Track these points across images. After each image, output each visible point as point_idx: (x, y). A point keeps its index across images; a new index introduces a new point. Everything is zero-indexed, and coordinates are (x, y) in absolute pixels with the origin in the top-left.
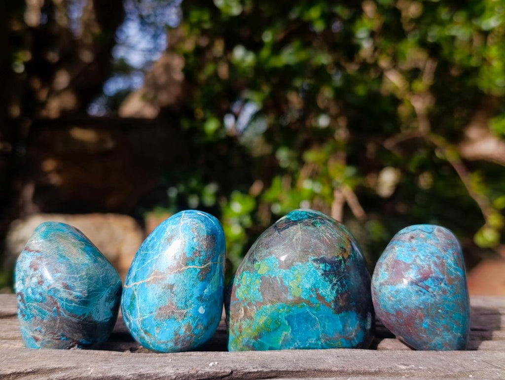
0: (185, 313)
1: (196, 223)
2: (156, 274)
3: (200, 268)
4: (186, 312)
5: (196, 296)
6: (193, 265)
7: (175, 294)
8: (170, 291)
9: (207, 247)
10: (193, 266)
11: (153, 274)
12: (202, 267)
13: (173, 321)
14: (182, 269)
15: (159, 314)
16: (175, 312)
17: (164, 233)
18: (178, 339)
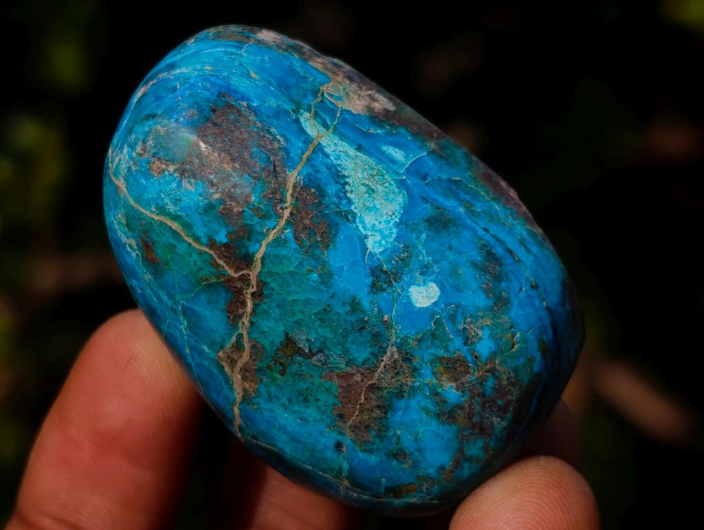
0: (396, 356)
1: (144, 142)
2: (233, 362)
3: (283, 223)
4: (395, 349)
5: (366, 291)
6: (260, 241)
7: (320, 351)
8: (300, 359)
9: (233, 160)
10: (264, 244)
11: (227, 369)
12: (287, 214)
13: (401, 404)
14: (254, 282)
15: (354, 428)
16: (375, 381)
17: (129, 253)
18: (470, 417)
